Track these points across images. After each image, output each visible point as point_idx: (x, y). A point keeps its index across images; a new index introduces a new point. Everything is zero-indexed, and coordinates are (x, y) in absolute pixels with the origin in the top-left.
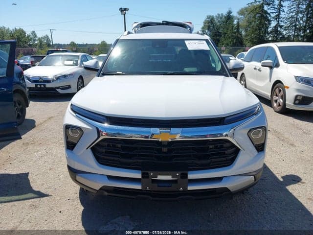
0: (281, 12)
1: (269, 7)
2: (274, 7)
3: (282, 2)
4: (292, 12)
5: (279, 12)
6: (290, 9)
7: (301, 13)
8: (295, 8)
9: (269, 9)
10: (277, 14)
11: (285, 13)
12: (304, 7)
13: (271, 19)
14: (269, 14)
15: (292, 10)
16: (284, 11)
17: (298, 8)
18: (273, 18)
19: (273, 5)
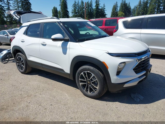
0: (10, 6)
1: (2, 3)
2: (5, 3)
3: (8, 1)
4: (15, 7)
5: (9, 6)
6: (14, 5)
7: (20, 8)
8: (16, 5)
9: (2, 4)
10: (8, 7)
11: (12, 7)
12: (20, 5)
13: (5, 10)
14: (3, 7)
15: (15, 6)
16: (11, 6)
17: (18, 5)
18: (6, 9)
19: (4, 2)
